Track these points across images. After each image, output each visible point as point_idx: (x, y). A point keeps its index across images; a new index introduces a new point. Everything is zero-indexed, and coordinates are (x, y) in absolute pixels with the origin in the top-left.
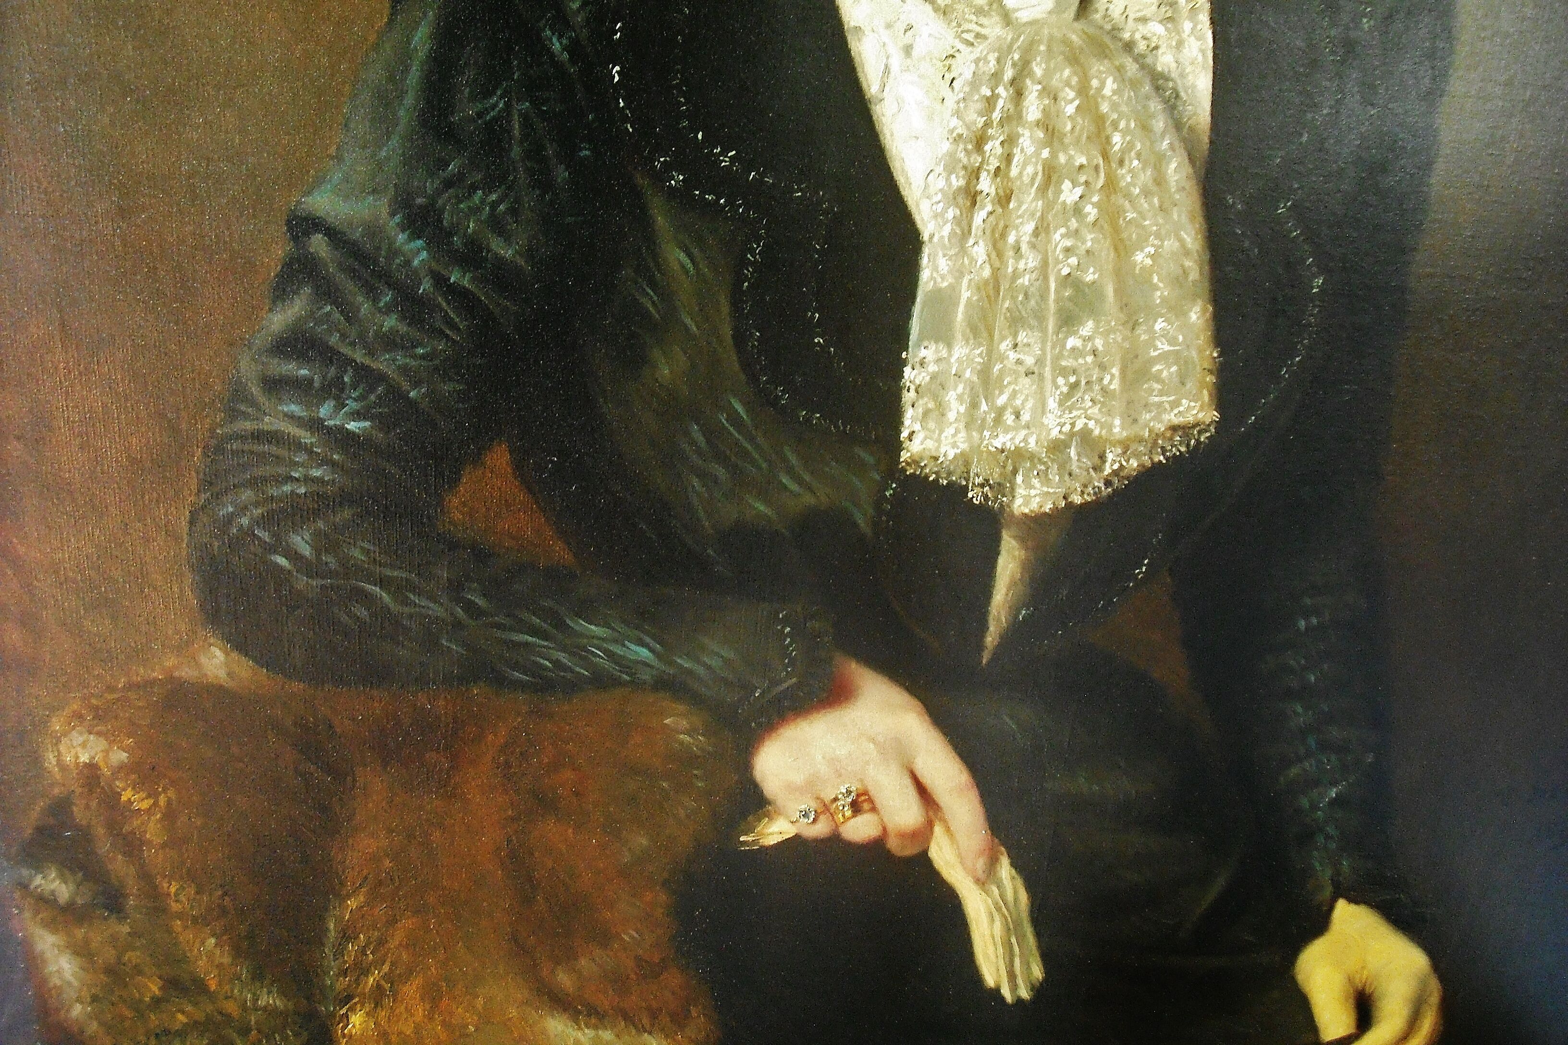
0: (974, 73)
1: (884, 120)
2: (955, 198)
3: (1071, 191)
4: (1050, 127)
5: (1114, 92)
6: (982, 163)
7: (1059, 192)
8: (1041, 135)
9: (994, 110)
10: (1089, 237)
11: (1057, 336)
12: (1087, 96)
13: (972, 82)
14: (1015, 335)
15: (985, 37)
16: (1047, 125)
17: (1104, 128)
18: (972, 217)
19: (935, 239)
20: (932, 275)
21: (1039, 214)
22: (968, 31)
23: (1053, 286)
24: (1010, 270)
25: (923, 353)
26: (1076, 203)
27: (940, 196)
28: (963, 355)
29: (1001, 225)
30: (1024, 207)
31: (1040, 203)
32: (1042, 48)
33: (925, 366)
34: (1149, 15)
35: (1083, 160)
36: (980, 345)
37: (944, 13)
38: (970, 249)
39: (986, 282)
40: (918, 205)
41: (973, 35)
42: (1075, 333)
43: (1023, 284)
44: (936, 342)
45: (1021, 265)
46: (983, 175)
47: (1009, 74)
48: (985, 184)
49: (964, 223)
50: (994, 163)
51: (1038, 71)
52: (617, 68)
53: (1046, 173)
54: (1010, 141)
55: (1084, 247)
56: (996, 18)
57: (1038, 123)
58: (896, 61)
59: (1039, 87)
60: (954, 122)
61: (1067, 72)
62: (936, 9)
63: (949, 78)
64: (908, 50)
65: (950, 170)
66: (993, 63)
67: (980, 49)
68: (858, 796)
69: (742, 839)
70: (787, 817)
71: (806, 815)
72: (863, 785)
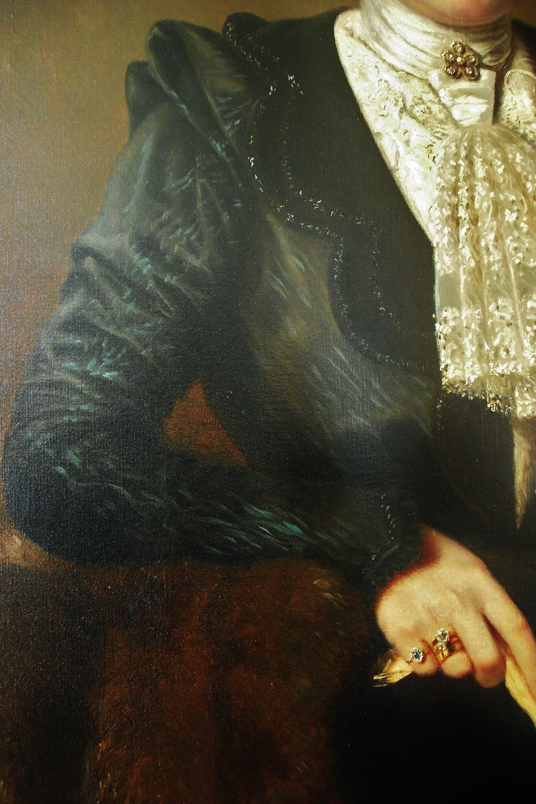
0: (445, 153)
1: (401, 180)
2: (447, 222)
3: (511, 215)
4: (492, 181)
5: (522, 161)
6: (458, 201)
7: (504, 216)
8: (488, 185)
9: (459, 173)
10: (527, 241)
11: (521, 300)
12: (508, 163)
13: (444, 158)
14: (496, 302)
15: (447, 135)
16: (490, 180)
17: (521, 180)
18: (458, 231)
19: (440, 246)
20: (442, 267)
21: (495, 229)
22: (437, 132)
23: (512, 270)
24: (486, 262)
25: (445, 314)
26: (515, 222)
27: (438, 221)
28: (468, 315)
29: (476, 236)
30: (486, 225)
31: (495, 223)
32: (478, 139)
33: (447, 322)
34: (530, 121)
35: (513, 198)
36: (477, 308)
37: (423, 124)
38: (461, 250)
39: (473, 270)
40: (427, 226)
41: (440, 134)
42: (531, 298)
43: (495, 270)
44: (452, 307)
45: (491, 259)
46: (460, 208)
47: (463, 153)
48: (462, 213)
49: (455, 236)
50: (465, 202)
51: (479, 151)
52: (253, 159)
53: (495, 205)
54: (471, 189)
55: (524, 247)
56: (451, 125)
57: (484, 179)
58: (402, 149)
59: (481, 159)
60: (439, 180)
61: (494, 151)
62: (419, 122)
63: (431, 156)
64: (407, 143)
65: (441, 206)
66: (453, 148)
67: (445, 142)
68: (451, 637)
69: (375, 678)
70: (404, 658)
71: (417, 656)
72: (454, 629)
